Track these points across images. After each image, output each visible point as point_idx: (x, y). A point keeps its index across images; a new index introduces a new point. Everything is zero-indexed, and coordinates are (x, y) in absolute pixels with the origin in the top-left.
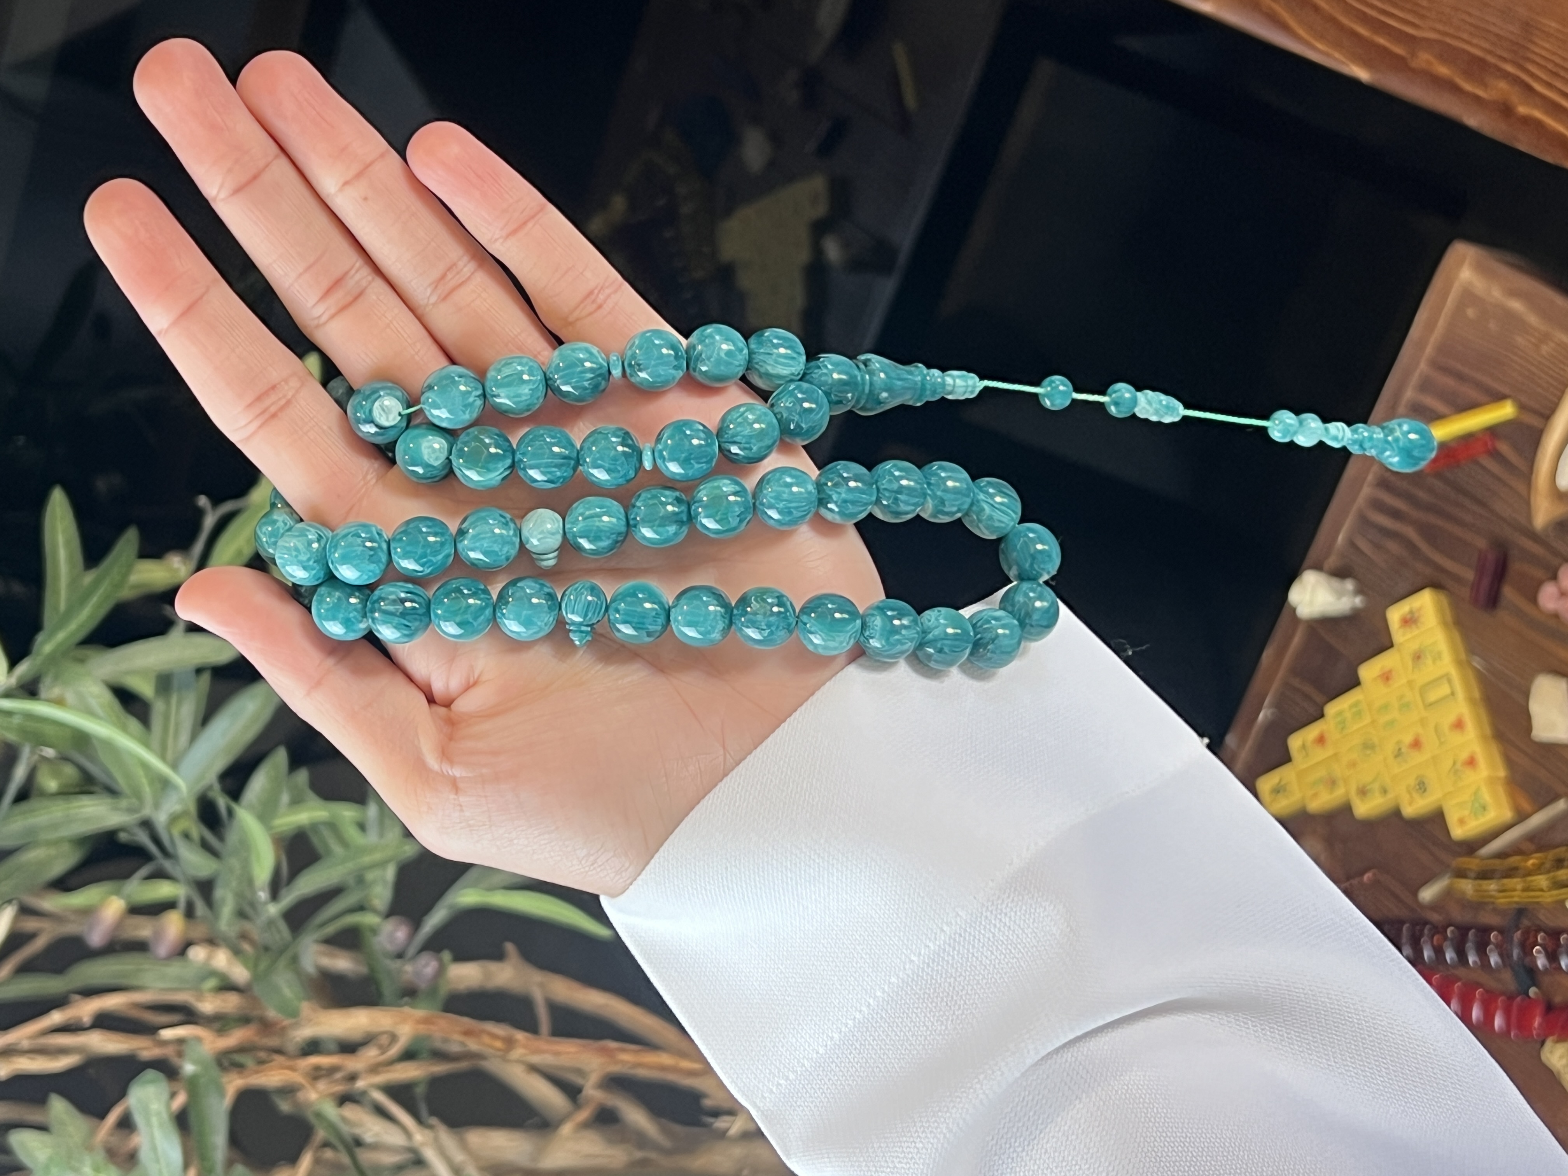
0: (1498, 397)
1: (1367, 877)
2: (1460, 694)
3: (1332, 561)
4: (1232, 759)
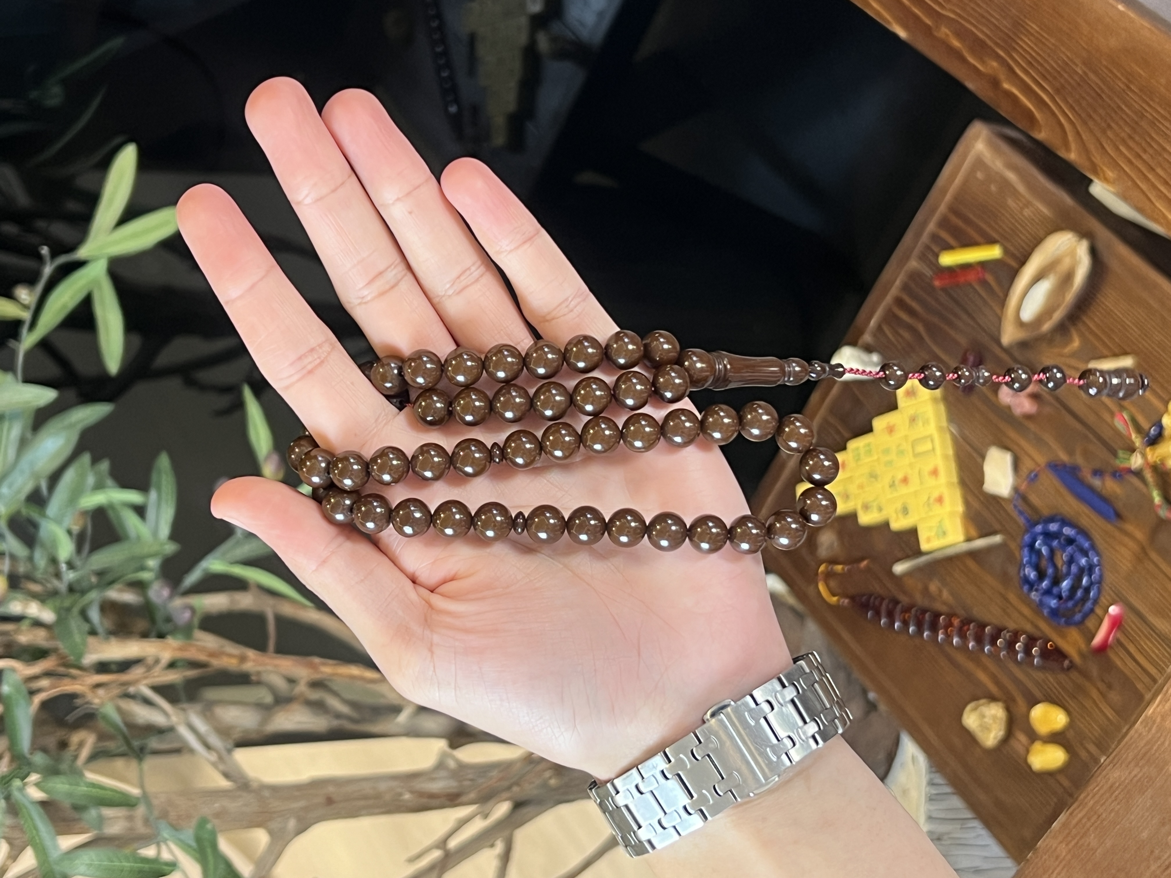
0: (991, 241)
1: (864, 564)
2: (939, 451)
3: (867, 338)
4: (783, 466)
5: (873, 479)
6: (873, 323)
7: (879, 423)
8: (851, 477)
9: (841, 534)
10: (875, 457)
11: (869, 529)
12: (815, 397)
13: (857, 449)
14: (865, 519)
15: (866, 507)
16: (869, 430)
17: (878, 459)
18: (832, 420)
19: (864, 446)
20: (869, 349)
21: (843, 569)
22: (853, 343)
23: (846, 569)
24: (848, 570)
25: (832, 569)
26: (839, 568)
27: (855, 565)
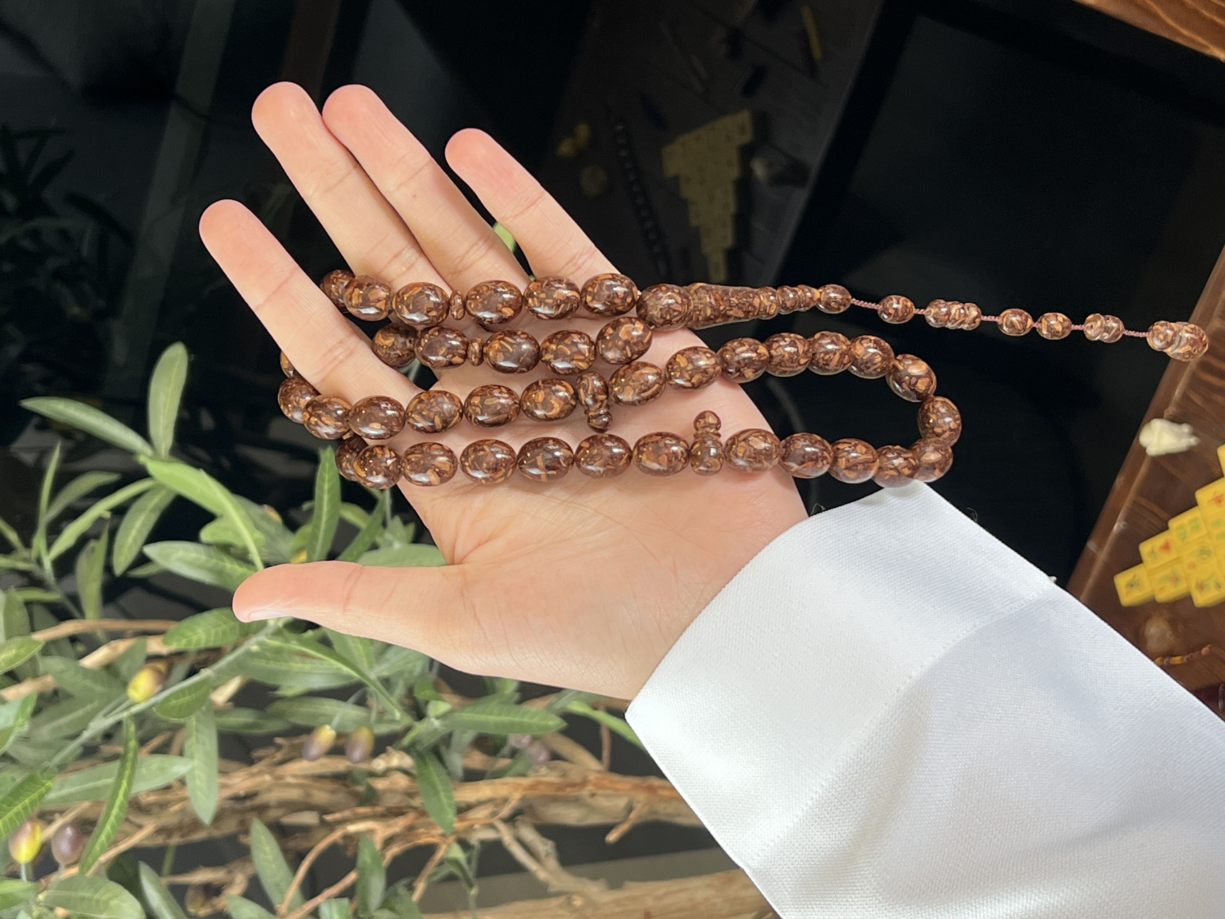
1: (1204, 651)
3: (1171, 410)
4: (1093, 560)
5: (1205, 556)
6: (1177, 393)
7: (1203, 495)
8: (1178, 558)
9: (1173, 623)
10: (1205, 532)
11: (1206, 611)
12: (1119, 481)
13: (1181, 527)
14: (1201, 599)
15: (1201, 587)
16: (1193, 504)
17: (1208, 533)
18: (1143, 501)
19: (1191, 521)
20: (1176, 420)
21: (1182, 659)
22: (1160, 416)
23: (1185, 658)
24: (1188, 658)
25: (1169, 660)
26: (1177, 660)
27: (1197, 653)
